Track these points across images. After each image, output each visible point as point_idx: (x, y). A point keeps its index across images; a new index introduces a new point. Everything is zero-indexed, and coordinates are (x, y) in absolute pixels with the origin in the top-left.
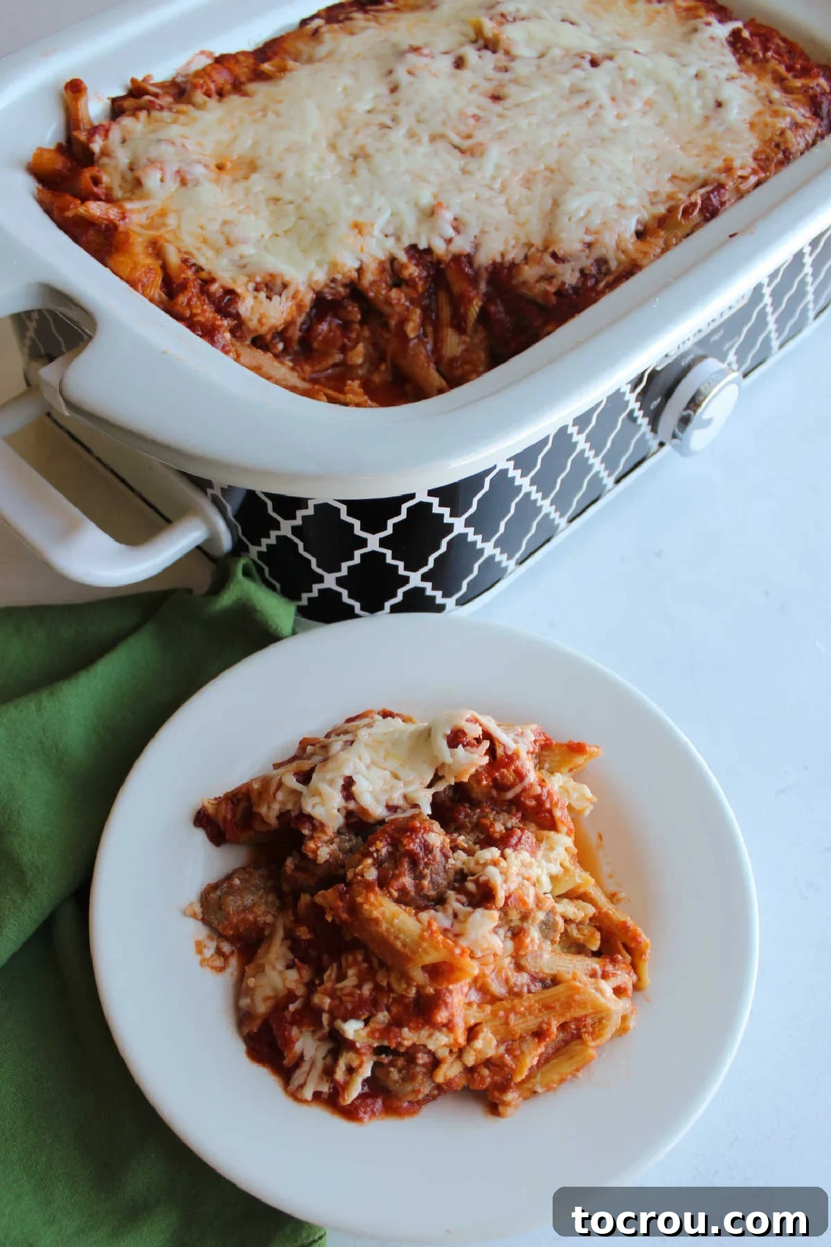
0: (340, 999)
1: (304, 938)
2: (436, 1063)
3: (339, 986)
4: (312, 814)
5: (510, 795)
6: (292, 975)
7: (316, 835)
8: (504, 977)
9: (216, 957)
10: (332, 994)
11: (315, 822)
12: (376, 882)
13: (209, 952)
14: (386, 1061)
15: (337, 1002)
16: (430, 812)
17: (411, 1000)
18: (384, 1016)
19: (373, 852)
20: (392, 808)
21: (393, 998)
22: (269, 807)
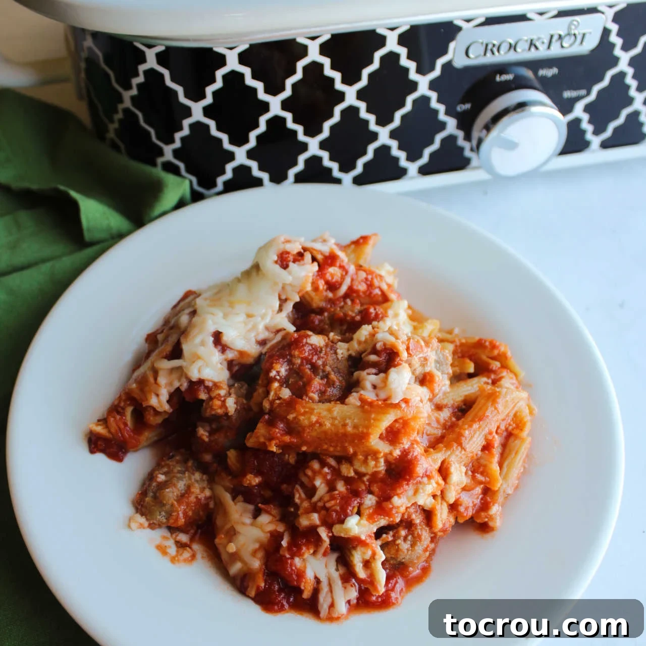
0: (324, 508)
1: (254, 484)
2: (428, 515)
3: (315, 499)
4: (202, 378)
5: (344, 289)
6: (264, 519)
7: (213, 395)
8: (435, 419)
9: (181, 550)
10: (314, 509)
11: (207, 383)
12: (294, 397)
13: (173, 550)
14: (390, 539)
15: (323, 512)
16: (294, 329)
17: (383, 472)
18: (370, 500)
19: (275, 376)
20: (262, 343)
21: (368, 480)
22: (157, 395)
